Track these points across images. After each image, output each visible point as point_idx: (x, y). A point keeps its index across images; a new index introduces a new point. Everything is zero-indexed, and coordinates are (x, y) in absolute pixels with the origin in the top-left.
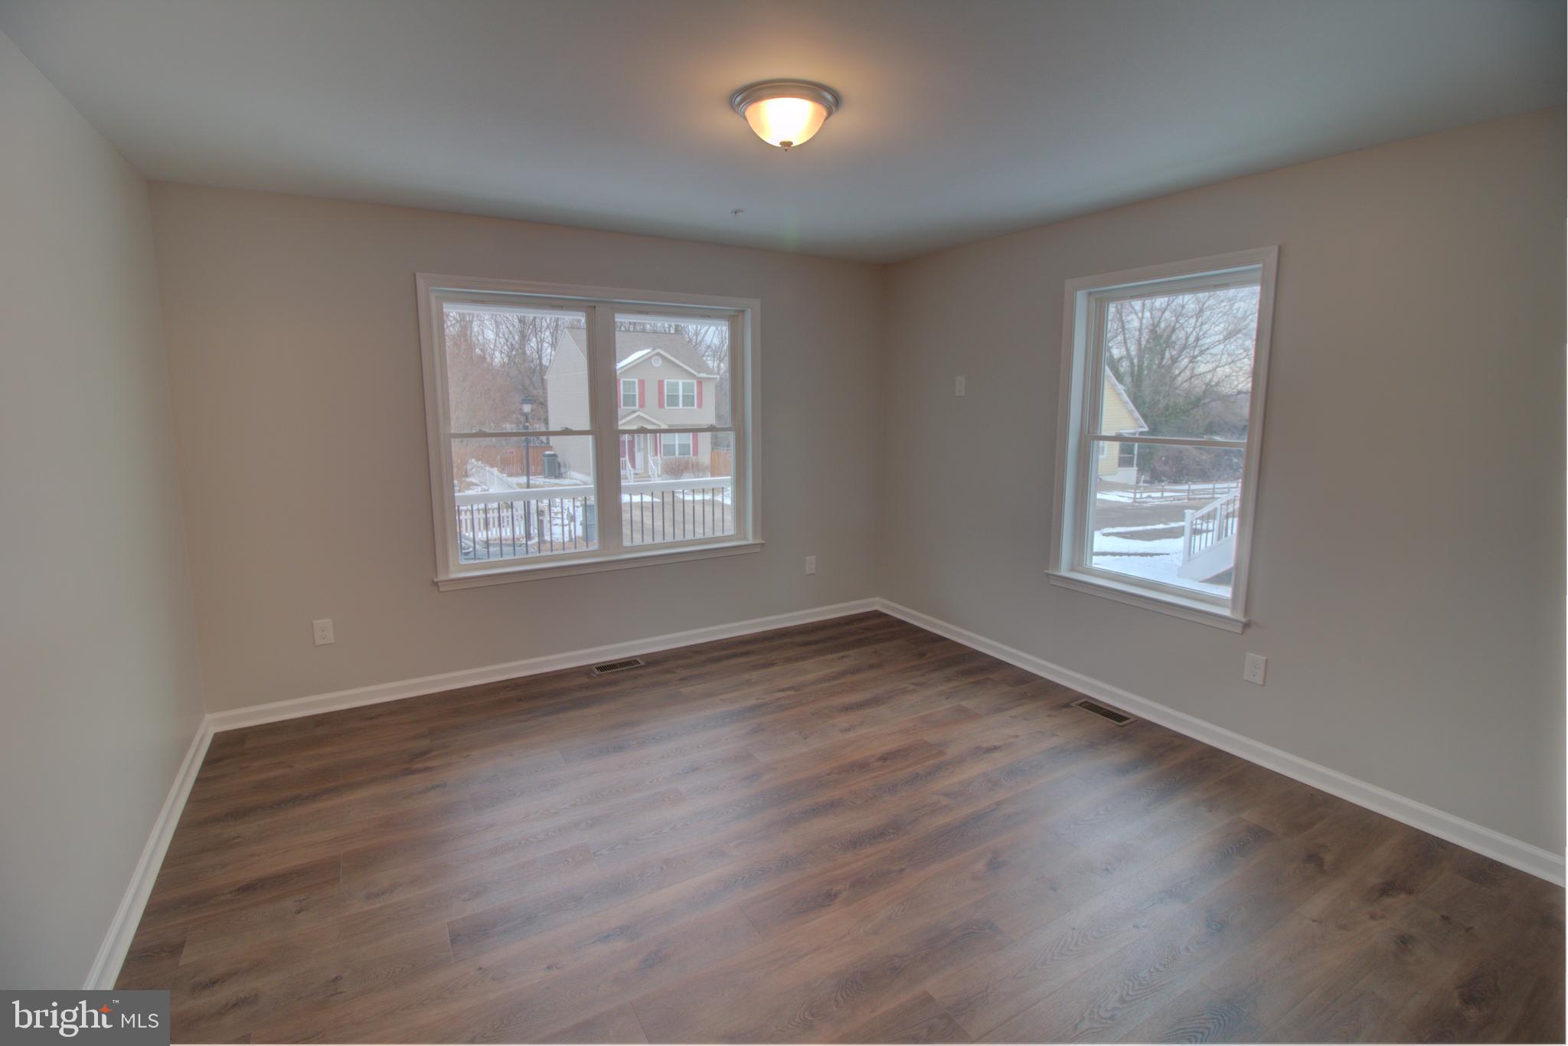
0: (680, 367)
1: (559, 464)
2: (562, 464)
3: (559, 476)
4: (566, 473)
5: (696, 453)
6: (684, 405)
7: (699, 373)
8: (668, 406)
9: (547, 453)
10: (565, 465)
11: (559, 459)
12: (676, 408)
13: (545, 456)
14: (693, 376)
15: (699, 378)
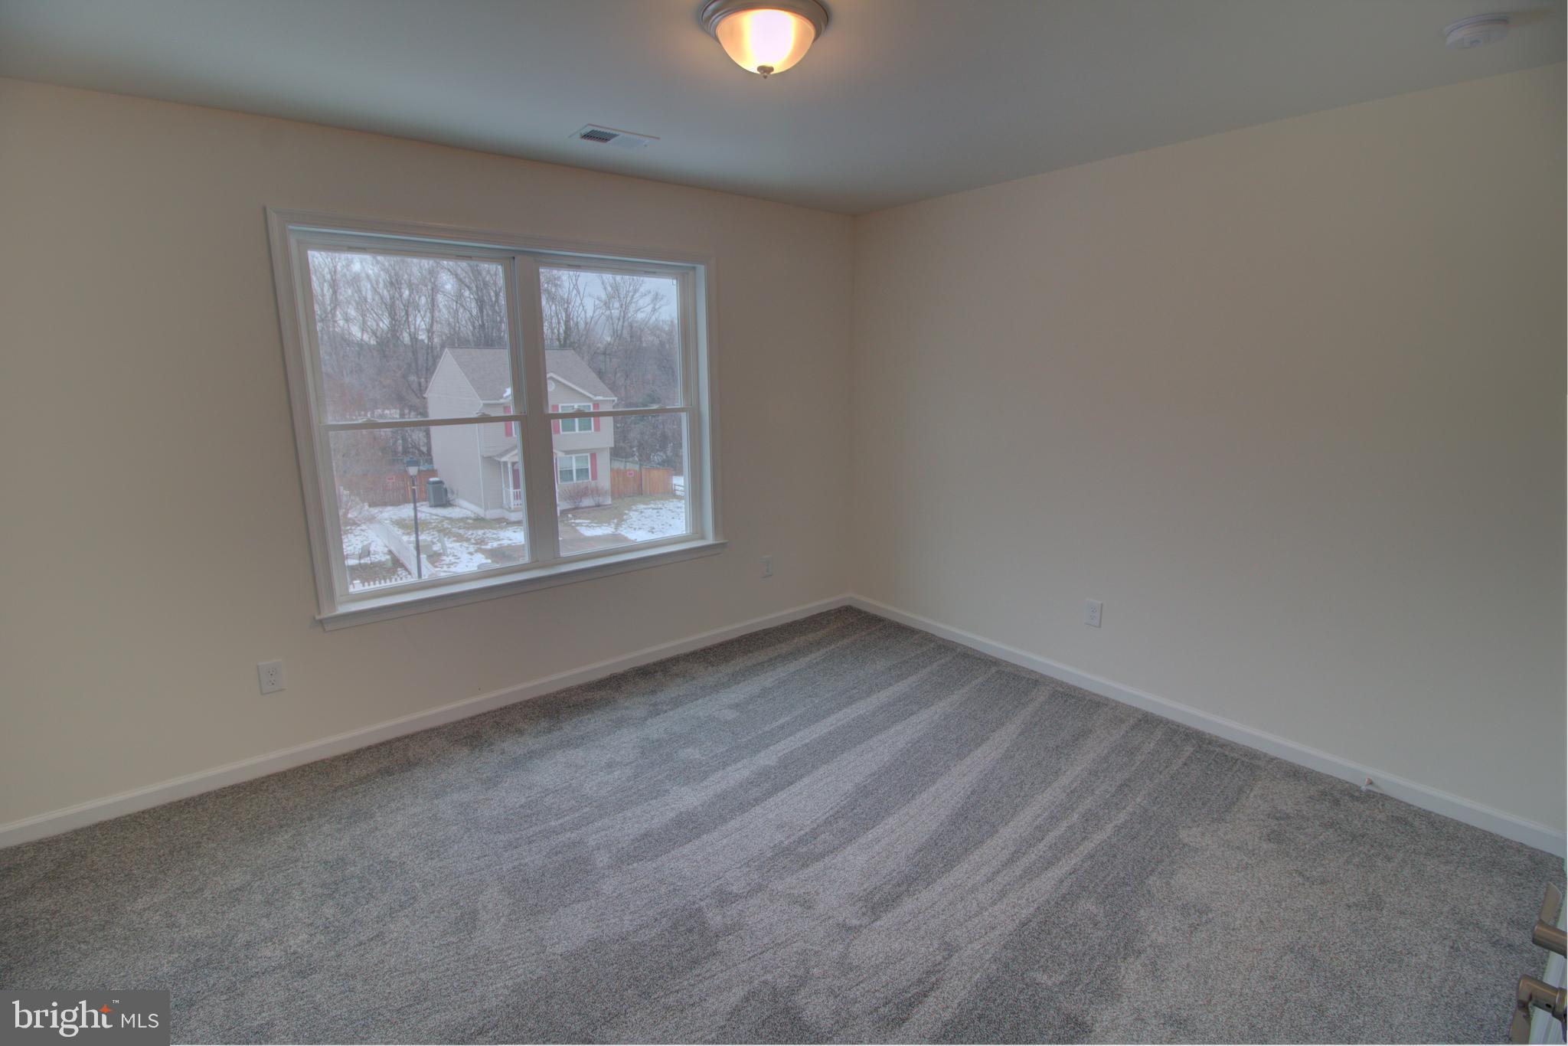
0: (575, 390)
1: (446, 490)
2: (449, 490)
3: (447, 504)
4: (454, 500)
5: (595, 477)
6: (580, 430)
7: (596, 395)
8: (563, 431)
9: (432, 479)
10: (453, 493)
11: (446, 485)
12: (573, 432)
13: (429, 483)
14: (590, 399)
15: (596, 401)
